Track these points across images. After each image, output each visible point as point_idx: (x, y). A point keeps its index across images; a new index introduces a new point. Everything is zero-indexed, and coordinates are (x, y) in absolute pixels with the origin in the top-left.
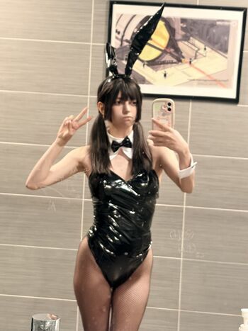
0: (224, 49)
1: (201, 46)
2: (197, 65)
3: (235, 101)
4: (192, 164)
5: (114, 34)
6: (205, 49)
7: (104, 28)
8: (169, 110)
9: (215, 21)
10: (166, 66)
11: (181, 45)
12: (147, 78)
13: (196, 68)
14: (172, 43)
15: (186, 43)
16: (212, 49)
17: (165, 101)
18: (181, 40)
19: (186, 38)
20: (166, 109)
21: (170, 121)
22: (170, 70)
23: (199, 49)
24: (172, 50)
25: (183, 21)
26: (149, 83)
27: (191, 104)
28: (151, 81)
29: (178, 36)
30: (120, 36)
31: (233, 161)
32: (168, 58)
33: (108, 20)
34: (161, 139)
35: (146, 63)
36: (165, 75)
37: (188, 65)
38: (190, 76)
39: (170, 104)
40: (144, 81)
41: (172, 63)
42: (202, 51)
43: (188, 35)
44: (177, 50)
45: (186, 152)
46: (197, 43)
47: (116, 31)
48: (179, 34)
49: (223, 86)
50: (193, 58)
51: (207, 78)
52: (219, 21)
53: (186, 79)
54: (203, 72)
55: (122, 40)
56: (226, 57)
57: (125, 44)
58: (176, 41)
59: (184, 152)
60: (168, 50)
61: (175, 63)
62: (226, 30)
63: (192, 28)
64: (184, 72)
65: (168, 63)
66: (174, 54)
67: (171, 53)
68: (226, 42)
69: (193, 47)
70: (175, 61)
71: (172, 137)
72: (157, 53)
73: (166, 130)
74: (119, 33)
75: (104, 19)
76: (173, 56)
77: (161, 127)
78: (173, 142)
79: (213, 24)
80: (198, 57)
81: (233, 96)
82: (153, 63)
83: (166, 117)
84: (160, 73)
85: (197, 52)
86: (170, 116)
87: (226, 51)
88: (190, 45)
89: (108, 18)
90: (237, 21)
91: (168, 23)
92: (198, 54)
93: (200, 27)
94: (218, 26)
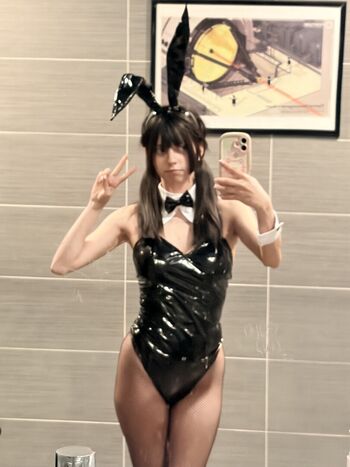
0: (315, 61)
1: (284, 58)
2: (277, 86)
3: (334, 134)
4: (277, 225)
5: (159, 46)
6: (289, 62)
7: (145, 40)
8: (244, 148)
9: (302, 22)
10: (235, 88)
11: (255, 58)
12: (208, 107)
13: (277, 90)
14: (242, 56)
15: (262, 55)
16: (299, 62)
17: (238, 137)
18: (254, 51)
19: (261, 48)
20: (239, 147)
21: (245, 165)
22: (241, 93)
23: (281, 63)
24: (243, 66)
25: (257, 23)
26: (214, 114)
27: (272, 141)
28: (215, 111)
29: (250, 46)
32: (236, 77)
33: (150, 27)
35: (207, 85)
36: (234, 102)
37: (264, 86)
38: (268, 101)
39: (244, 141)
40: (205, 110)
41: (243, 84)
42: (285, 66)
43: (264, 43)
44: (250, 65)
45: (268, 209)
46: (277, 54)
47: (163, 42)
48: (252, 42)
49: (317, 113)
50: (272, 76)
51: (293, 104)
52: (307, 21)
53: (263, 106)
54: (287, 95)
56: (319, 73)
58: (248, 52)
59: (264, 208)
60: (236, 66)
61: (247, 84)
62: (318, 35)
63: (269, 34)
64: (260, 96)
65: (237, 84)
66: (248, 72)
67: (240, 70)
68: (319, 52)
69: (272, 60)
70: (247, 80)
71: (248, 188)
72: (224, 70)
73: (238, 177)
74: (166, 44)
75: (145, 26)
76: (244, 74)
77: (232, 173)
79: (298, 27)
80: (281, 73)
81: (332, 127)
82: (215, 86)
83: (238, 158)
84: (228, 98)
85: (277, 66)
86: (245, 158)
87: (318, 64)
88: (267, 57)
90: (333, 21)
91: (235, 27)
92: (279, 70)
93: (281, 31)
94: (306, 29)
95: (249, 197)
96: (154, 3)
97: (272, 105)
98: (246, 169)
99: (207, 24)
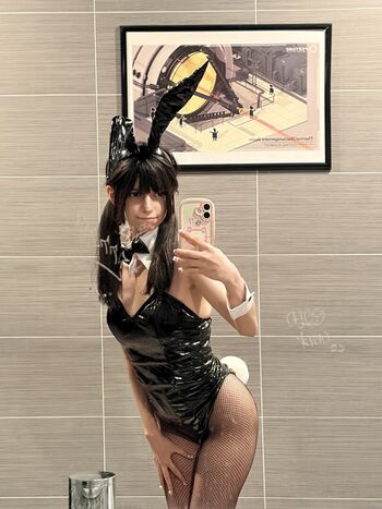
0: (299, 88)
1: (266, 86)
2: (260, 117)
3: (325, 167)
5: (130, 77)
6: (272, 91)
7: (115, 70)
8: (207, 215)
9: (284, 47)
10: (215, 121)
11: (236, 87)
12: (187, 142)
13: (260, 121)
14: (222, 85)
15: (243, 83)
16: (282, 90)
17: (199, 202)
18: (233, 80)
19: (242, 76)
20: (202, 214)
21: (209, 235)
22: (223, 126)
23: (263, 92)
24: (222, 96)
25: (236, 49)
26: (192, 149)
27: (257, 177)
28: (195, 146)
29: (230, 74)
30: (140, 81)
31: (330, 261)
32: (216, 108)
33: (120, 57)
34: (194, 263)
35: (184, 119)
36: (215, 135)
37: (248, 117)
38: (253, 135)
39: (207, 207)
41: (224, 116)
42: (267, 94)
43: (245, 70)
44: (231, 96)
46: (259, 82)
47: (134, 71)
48: (232, 70)
49: (306, 147)
50: (255, 107)
51: (279, 136)
52: (289, 46)
53: (246, 139)
54: (272, 127)
55: (144, 86)
56: (305, 102)
57: (150, 91)
58: (227, 81)
59: (233, 281)
60: (216, 97)
61: (229, 115)
62: (302, 59)
63: (249, 60)
64: (241, 128)
65: (217, 117)
66: (226, 101)
67: (220, 100)
68: (304, 78)
69: (254, 89)
70: (228, 112)
71: (213, 261)
72: (203, 101)
73: (201, 248)
74: (139, 75)
75: (115, 55)
76: (225, 105)
78: (214, 267)
79: (280, 52)
80: (264, 103)
81: (321, 159)
82: (193, 118)
83: (201, 226)
85: (260, 95)
86: (208, 226)
87: (304, 92)
88: (248, 86)
89: (119, 53)
90: (317, 45)
91: (213, 54)
92: (261, 99)
93: (262, 57)
94: (289, 54)
95: (214, 271)
96: (124, 30)
97: (256, 138)
98: (209, 240)
99: (183, 53)
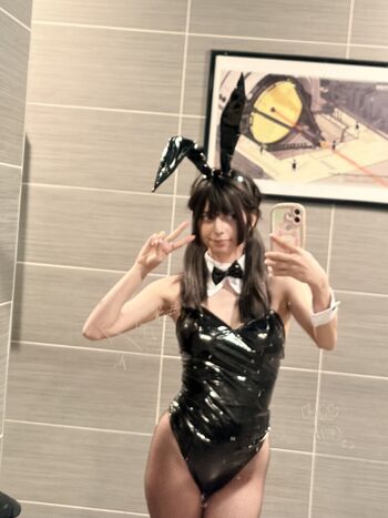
0: (386, 128)
1: (352, 122)
2: (343, 152)
4: (333, 304)
5: (216, 102)
6: (357, 127)
7: (201, 93)
8: (297, 220)
9: (375, 85)
10: (296, 151)
11: (320, 120)
12: (266, 170)
13: (342, 156)
14: (307, 118)
15: (328, 117)
16: (369, 128)
17: (291, 208)
18: (319, 112)
19: (328, 110)
20: (292, 219)
21: (299, 238)
22: (302, 158)
23: (347, 127)
24: (306, 128)
25: (324, 82)
26: (269, 178)
27: (333, 211)
28: (272, 174)
29: (316, 107)
32: (299, 139)
33: (207, 80)
34: (284, 265)
35: (265, 147)
36: (294, 166)
37: (329, 151)
38: (332, 168)
39: (297, 212)
40: (261, 174)
41: (305, 147)
42: (352, 130)
43: (331, 104)
44: (314, 128)
45: (324, 286)
46: (345, 117)
47: (220, 97)
48: (318, 103)
49: (385, 184)
50: (338, 141)
51: (360, 172)
52: (379, 84)
53: (325, 173)
54: (353, 163)
58: (312, 113)
59: (320, 285)
60: (299, 128)
61: (311, 147)
63: (338, 95)
64: (323, 162)
65: (298, 148)
66: (309, 133)
67: (304, 133)
69: (339, 124)
70: (310, 144)
71: (302, 263)
72: (285, 131)
73: (292, 251)
74: (224, 100)
75: (202, 78)
76: (307, 137)
79: (370, 89)
80: (346, 139)
82: (275, 147)
83: (291, 231)
84: (288, 162)
85: (344, 131)
86: (298, 230)
88: (333, 120)
89: (207, 77)
91: (300, 86)
92: (345, 134)
93: (351, 92)
94: (378, 92)
95: (303, 273)
96: (214, 54)
97: (336, 172)
98: (299, 243)
99: (270, 81)
